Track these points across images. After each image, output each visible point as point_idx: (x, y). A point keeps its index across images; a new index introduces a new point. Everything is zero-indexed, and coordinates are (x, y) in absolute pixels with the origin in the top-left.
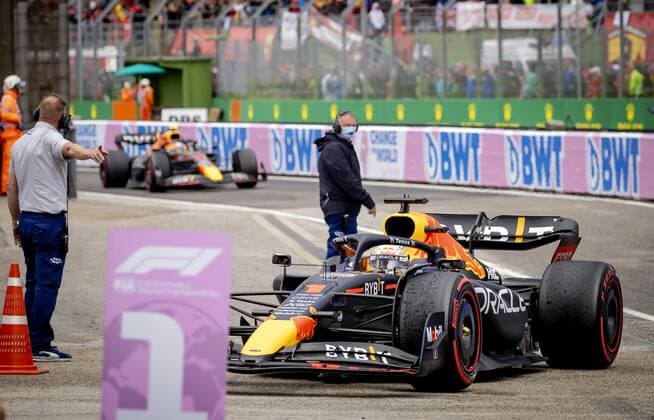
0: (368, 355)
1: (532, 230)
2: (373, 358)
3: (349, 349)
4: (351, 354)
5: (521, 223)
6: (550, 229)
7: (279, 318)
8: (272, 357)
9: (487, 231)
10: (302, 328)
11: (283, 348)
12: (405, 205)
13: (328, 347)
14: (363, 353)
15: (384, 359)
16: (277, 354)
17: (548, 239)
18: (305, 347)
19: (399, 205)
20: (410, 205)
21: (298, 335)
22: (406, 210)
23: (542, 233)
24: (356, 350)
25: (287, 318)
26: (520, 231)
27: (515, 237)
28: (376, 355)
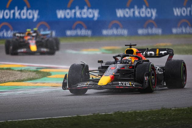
0: (129, 84)
1: (161, 52)
2: (131, 85)
3: (125, 83)
4: (125, 84)
5: (158, 51)
6: (166, 52)
7: (106, 76)
8: (106, 85)
9: (149, 53)
10: (112, 78)
11: (108, 83)
12: (131, 46)
13: (119, 83)
14: (128, 84)
15: (134, 85)
16: (107, 84)
17: (165, 54)
18: (114, 83)
19: (129, 46)
20: (132, 46)
21: (111, 80)
22: (131, 47)
23: (163, 53)
24: (126, 83)
25: (108, 76)
26: (157, 53)
27: (156, 54)
28: (131, 84)
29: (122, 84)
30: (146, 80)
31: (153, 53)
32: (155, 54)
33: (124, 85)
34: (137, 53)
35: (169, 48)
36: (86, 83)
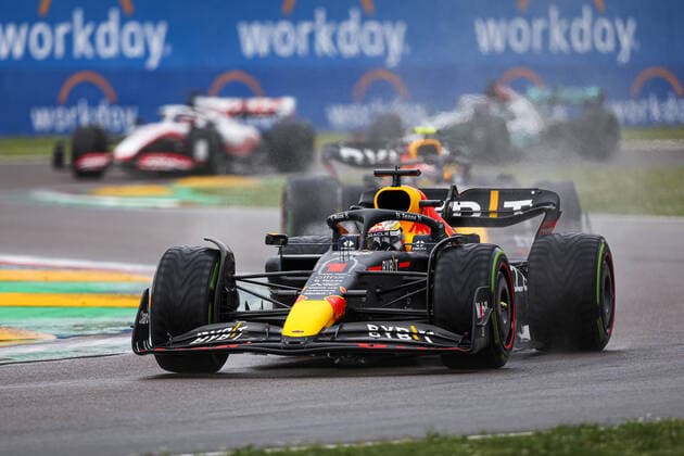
0: (411, 334)
1: (507, 205)
2: (415, 337)
3: (391, 329)
4: (394, 333)
5: (494, 197)
6: (528, 203)
7: (311, 298)
8: (315, 338)
9: (456, 207)
10: (337, 307)
11: (324, 329)
12: (397, 177)
13: (370, 327)
14: (405, 333)
15: (427, 338)
16: (320, 334)
17: (528, 213)
18: (347, 327)
19: (391, 178)
20: (402, 178)
21: (334, 315)
22: (398, 184)
23: (519, 208)
24: (399, 329)
25: (320, 298)
26: (493, 206)
27: (488, 213)
28: (418, 334)
29: (382, 332)
30: (479, 316)
31: (475, 206)
32: (485, 212)
33: (388, 334)
34: (422, 205)
35: (541, 188)
36: (230, 329)
